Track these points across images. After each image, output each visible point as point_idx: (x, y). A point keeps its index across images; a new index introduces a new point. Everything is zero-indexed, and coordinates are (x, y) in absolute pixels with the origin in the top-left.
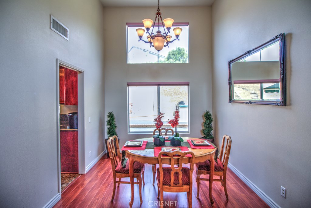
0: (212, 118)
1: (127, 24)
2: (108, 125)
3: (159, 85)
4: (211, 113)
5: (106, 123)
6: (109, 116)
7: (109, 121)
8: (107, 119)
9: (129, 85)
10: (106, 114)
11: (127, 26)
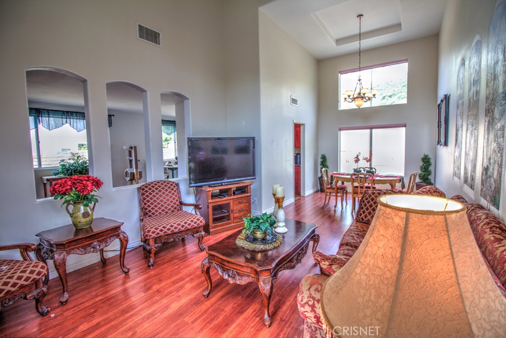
0: (431, 161)
1: (340, 72)
2: (321, 165)
3: (371, 128)
4: (430, 156)
5: (319, 164)
6: (322, 158)
7: (322, 162)
8: (320, 160)
9: (340, 130)
10: (320, 156)
11: (339, 74)
